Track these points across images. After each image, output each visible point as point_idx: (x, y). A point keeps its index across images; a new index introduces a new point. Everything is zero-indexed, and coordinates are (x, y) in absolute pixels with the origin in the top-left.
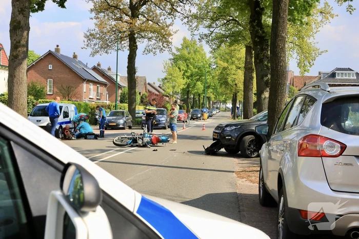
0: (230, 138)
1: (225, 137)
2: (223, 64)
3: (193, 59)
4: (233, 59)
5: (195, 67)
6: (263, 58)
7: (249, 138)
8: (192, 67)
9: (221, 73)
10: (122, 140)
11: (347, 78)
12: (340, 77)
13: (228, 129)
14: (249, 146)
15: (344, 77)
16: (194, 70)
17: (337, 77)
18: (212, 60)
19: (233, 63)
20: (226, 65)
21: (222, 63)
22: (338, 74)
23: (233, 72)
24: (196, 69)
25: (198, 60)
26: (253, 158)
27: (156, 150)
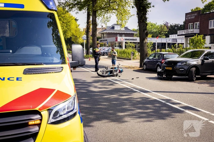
13: (180, 64)
22: (116, 27)
27: (133, 79)
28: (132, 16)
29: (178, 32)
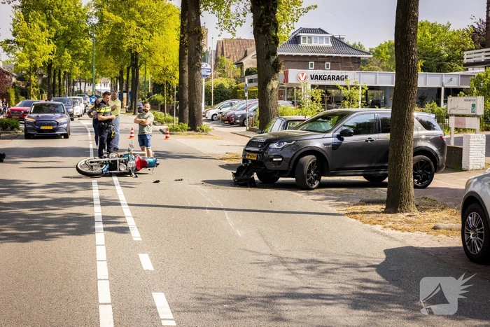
0: (281, 159)
1: (272, 159)
2: (114, 19)
3: (59, 7)
4: (132, 9)
5: (64, 22)
6: (269, 26)
7: (309, 160)
8: (57, 21)
9: (112, 34)
10: (92, 167)
11: (318, 44)
12: (307, 44)
13: (275, 146)
14: (309, 172)
15: (313, 44)
16: (62, 27)
17: (302, 44)
18: (91, 11)
19: (131, 16)
20: (119, 19)
21: (111, 15)
22: (304, 38)
23: (132, 32)
24: (65, 26)
25: (68, 10)
26: (313, 189)
27: (157, 182)
28: (309, 8)
29: (465, 57)
